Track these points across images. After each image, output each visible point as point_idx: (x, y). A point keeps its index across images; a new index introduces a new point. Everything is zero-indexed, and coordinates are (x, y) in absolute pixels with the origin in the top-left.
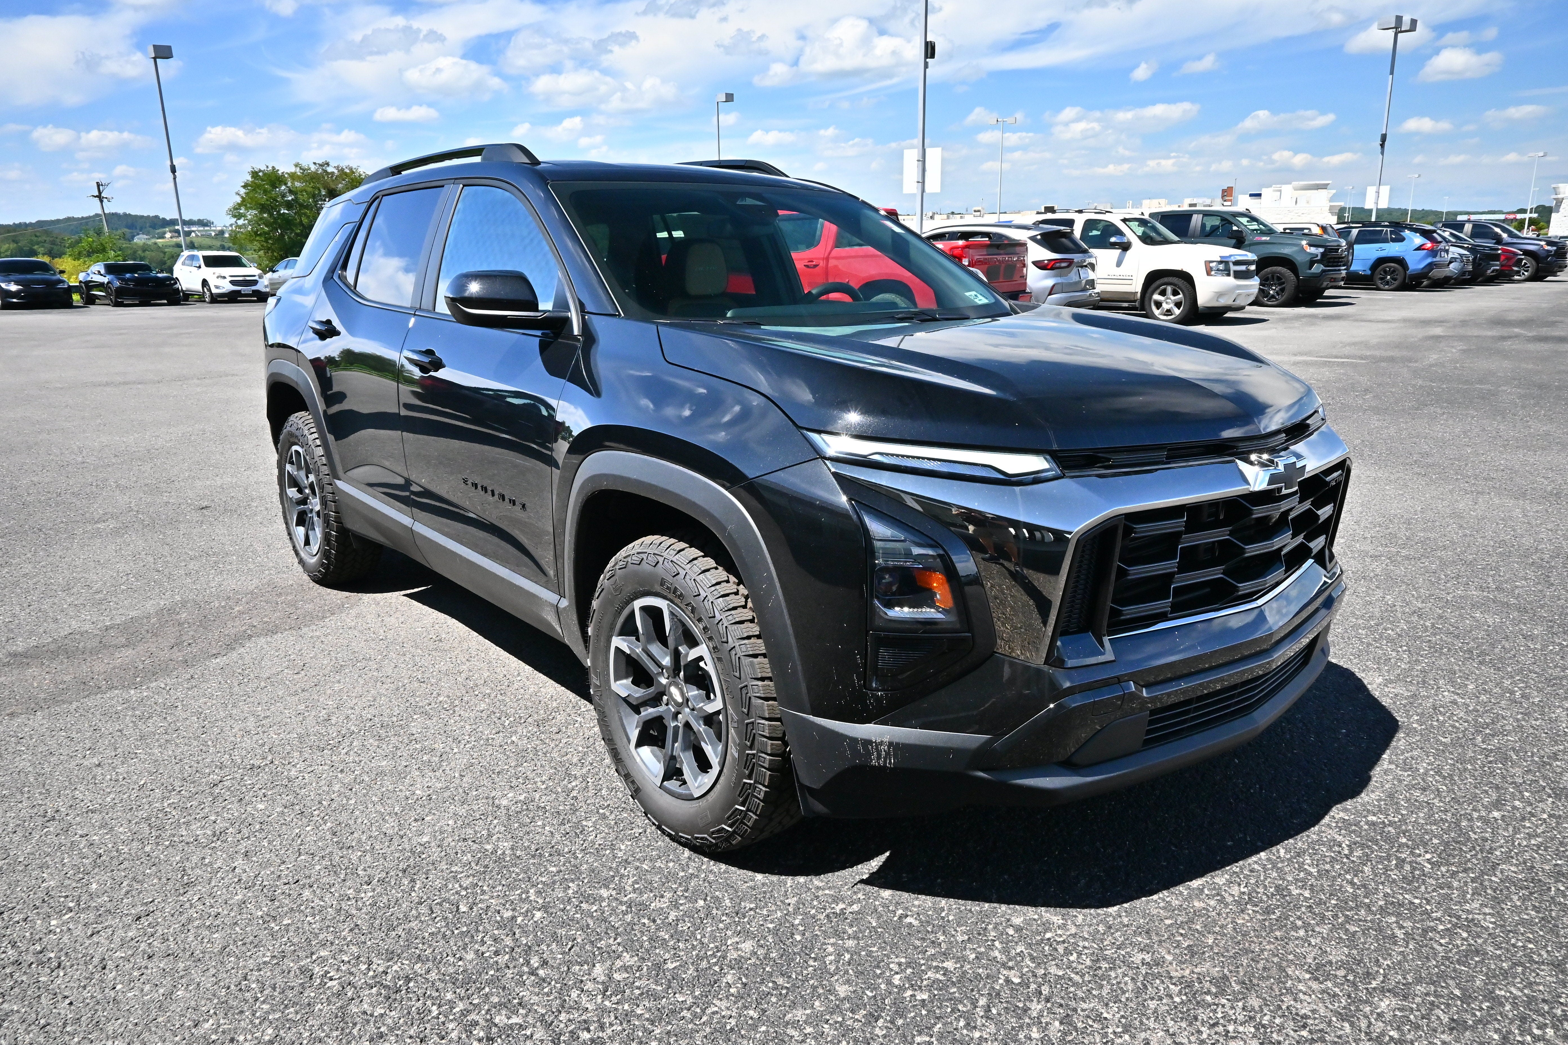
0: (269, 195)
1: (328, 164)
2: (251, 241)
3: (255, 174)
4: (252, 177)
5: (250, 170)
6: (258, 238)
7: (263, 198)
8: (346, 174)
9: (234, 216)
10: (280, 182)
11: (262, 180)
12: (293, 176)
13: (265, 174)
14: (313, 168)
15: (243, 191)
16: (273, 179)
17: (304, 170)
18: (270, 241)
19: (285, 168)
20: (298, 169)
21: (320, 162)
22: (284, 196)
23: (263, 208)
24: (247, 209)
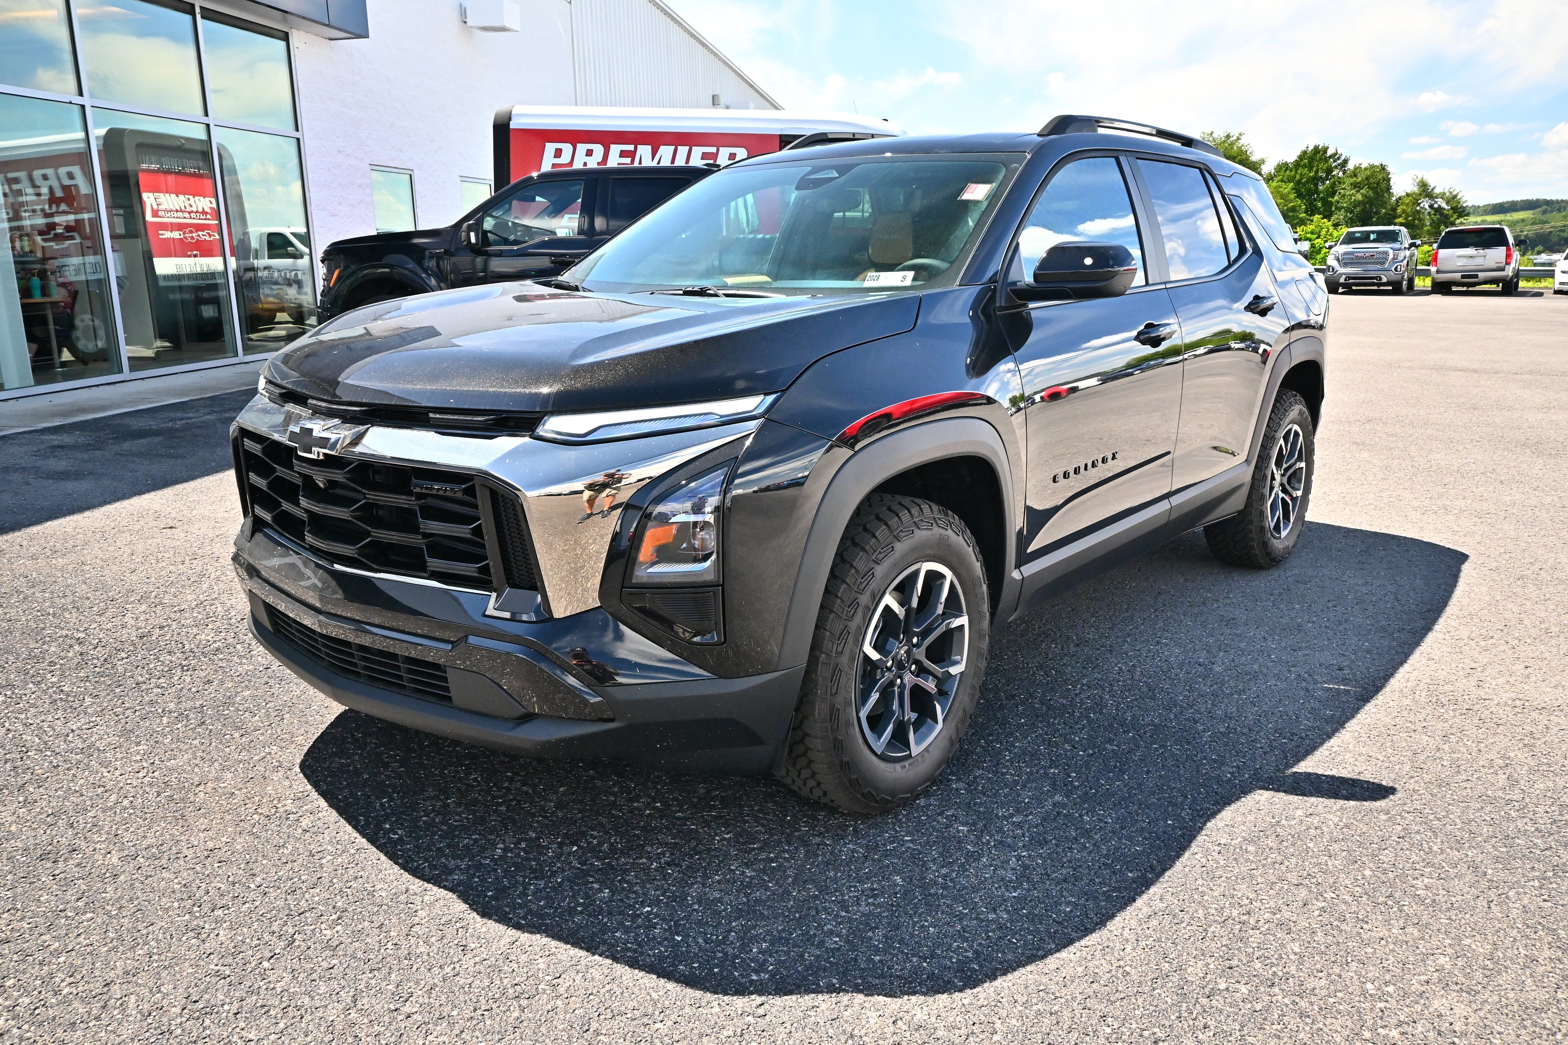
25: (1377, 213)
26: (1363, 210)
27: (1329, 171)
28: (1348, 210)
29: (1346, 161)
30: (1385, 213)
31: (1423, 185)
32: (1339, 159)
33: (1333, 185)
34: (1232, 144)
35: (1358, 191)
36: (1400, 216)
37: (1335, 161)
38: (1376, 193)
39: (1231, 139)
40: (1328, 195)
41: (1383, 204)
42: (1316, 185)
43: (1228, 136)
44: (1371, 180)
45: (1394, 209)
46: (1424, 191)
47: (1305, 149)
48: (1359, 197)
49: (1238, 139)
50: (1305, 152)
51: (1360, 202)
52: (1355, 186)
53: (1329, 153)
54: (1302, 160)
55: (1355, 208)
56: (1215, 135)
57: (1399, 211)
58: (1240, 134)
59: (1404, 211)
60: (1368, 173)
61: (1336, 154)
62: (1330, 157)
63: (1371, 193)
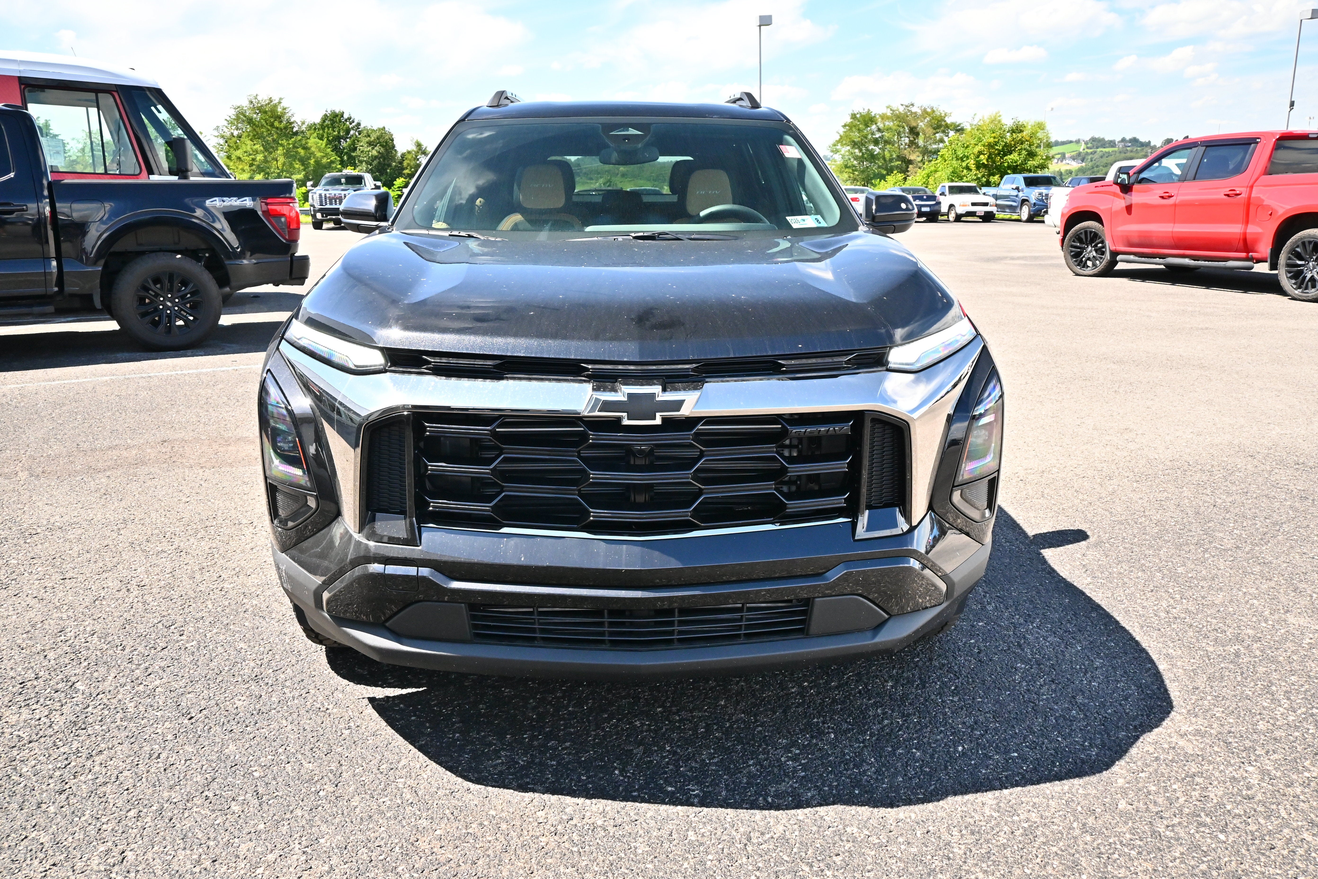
0: (862, 134)
1: (913, 105)
2: (841, 172)
3: (854, 116)
4: (852, 118)
5: (851, 112)
6: (847, 170)
7: (856, 136)
8: (927, 113)
9: (832, 151)
10: (872, 121)
11: (859, 121)
12: (884, 117)
13: (861, 116)
14: (901, 109)
15: (842, 130)
16: (868, 120)
17: (893, 111)
18: (856, 173)
19: (878, 109)
20: (889, 110)
21: (907, 104)
22: (873, 134)
23: (854, 144)
24: (842, 145)
25: (390, 165)
26: (379, 163)
27: (348, 131)
28: (367, 163)
29: (359, 124)
30: (396, 166)
31: (419, 145)
32: (353, 122)
33: (353, 143)
34: (275, 106)
35: (373, 148)
36: (407, 168)
37: (351, 124)
38: (386, 150)
39: (274, 102)
40: (350, 150)
41: (393, 158)
42: (340, 142)
43: (271, 100)
44: (381, 140)
45: (401, 163)
46: (420, 149)
47: (325, 113)
48: (374, 153)
49: (280, 103)
50: (326, 115)
51: (376, 157)
52: (370, 144)
53: (346, 116)
54: (324, 121)
55: (373, 161)
56: (259, 98)
57: (405, 164)
58: (281, 99)
59: (408, 165)
60: (378, 134)
61: (350, 118)
62: (346, 120)
63: (382, 150)
